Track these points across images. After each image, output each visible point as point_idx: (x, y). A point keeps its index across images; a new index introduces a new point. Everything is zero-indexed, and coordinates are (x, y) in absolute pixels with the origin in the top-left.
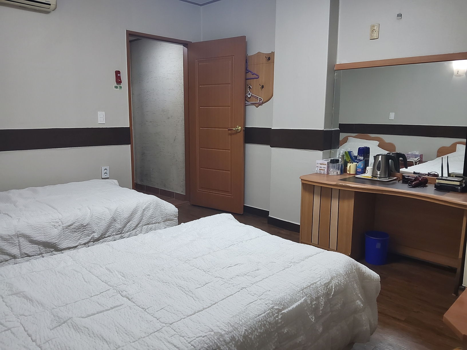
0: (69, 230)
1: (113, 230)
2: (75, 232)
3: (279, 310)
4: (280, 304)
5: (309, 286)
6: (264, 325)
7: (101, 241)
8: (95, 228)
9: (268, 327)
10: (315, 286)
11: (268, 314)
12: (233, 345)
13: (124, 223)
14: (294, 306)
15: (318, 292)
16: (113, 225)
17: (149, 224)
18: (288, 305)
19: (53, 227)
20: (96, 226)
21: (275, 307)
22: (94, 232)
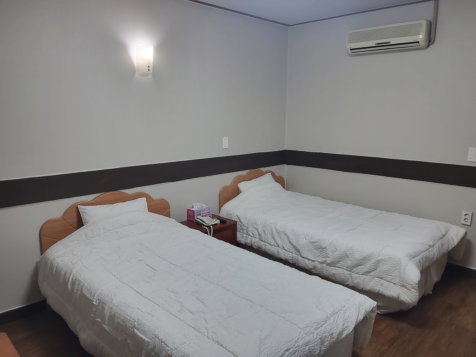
0: (313, 246)
1: (344, 264)
2: (316, 249)
3: (134, 327)
4: (139, 324)
5: (162, 342)
6: (123, 322)
7: (332, 267)
8: (330, 254)
9: (124, 326)
10: (164, 346)
11: (130, 320)
12: (109, 311)
13: (354, 262)
14: (141, 335)
15: (161, 352)
16: (345, 260)
17: (382, 279)
18: (141, 331)
19: (305, 238)
20: (332, 253)
21: (136, 323)
22: (328, 257)
